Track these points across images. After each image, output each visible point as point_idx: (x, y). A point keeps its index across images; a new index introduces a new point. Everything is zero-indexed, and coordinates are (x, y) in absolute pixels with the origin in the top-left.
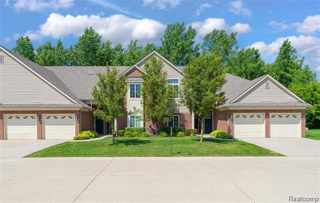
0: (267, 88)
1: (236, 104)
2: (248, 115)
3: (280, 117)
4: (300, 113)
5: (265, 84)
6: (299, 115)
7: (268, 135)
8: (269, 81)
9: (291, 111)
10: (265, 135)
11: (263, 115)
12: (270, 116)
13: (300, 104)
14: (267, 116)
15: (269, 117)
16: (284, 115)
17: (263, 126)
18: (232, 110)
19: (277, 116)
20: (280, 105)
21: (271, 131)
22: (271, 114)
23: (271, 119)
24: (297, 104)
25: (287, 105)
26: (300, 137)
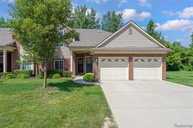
0: (130, 33)
1: (101, 48)
2: (113, 59)
3: (143, 61)
4: (161, 58)
5: (128, 30)
6: (160, 59)
7: (131, 78)
8: (132, 27)
9: (153, 55)
10: (128, 78)
11: (126, 59)
12: (134, 60)
13: (161, 49)
14: (130, 60)
15: (132, 61)
16: (146, 59)
17: (127, 70)
18: (97, 54)
19: (139, 60)
20: (142, 49)
21: (134, 74)
22: (134, 58)
23: (134, 63)
24: (158, 49)
25: (148, 49)
26: (161, 79)
